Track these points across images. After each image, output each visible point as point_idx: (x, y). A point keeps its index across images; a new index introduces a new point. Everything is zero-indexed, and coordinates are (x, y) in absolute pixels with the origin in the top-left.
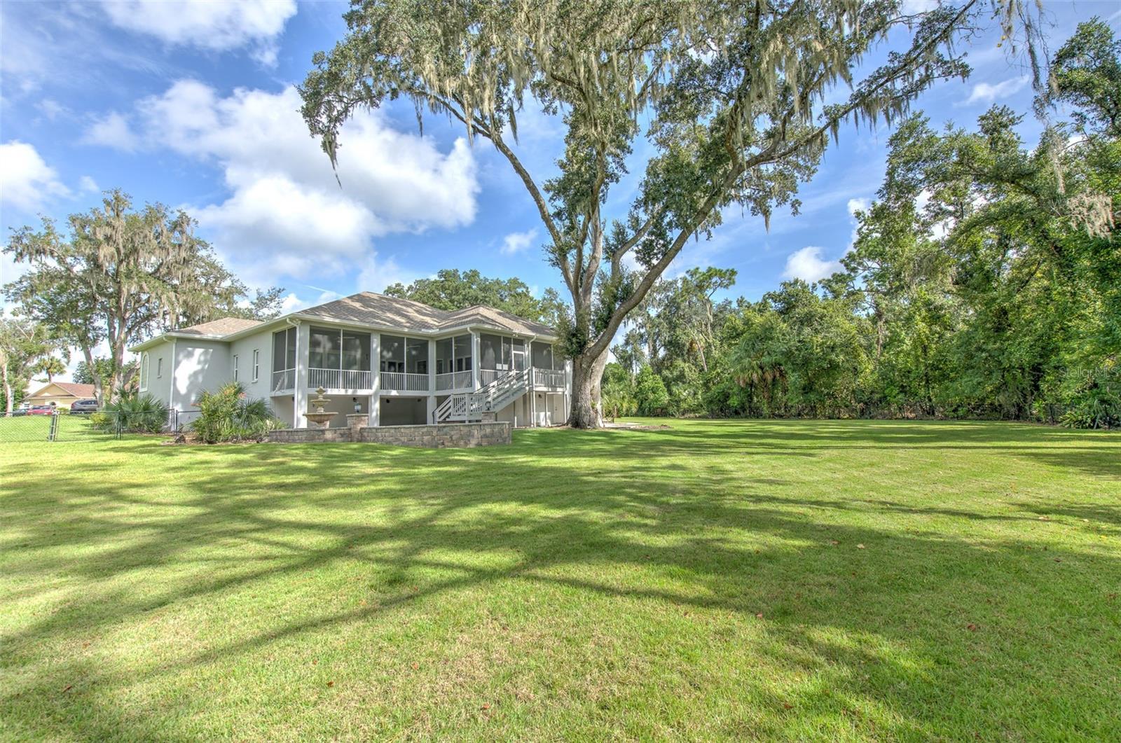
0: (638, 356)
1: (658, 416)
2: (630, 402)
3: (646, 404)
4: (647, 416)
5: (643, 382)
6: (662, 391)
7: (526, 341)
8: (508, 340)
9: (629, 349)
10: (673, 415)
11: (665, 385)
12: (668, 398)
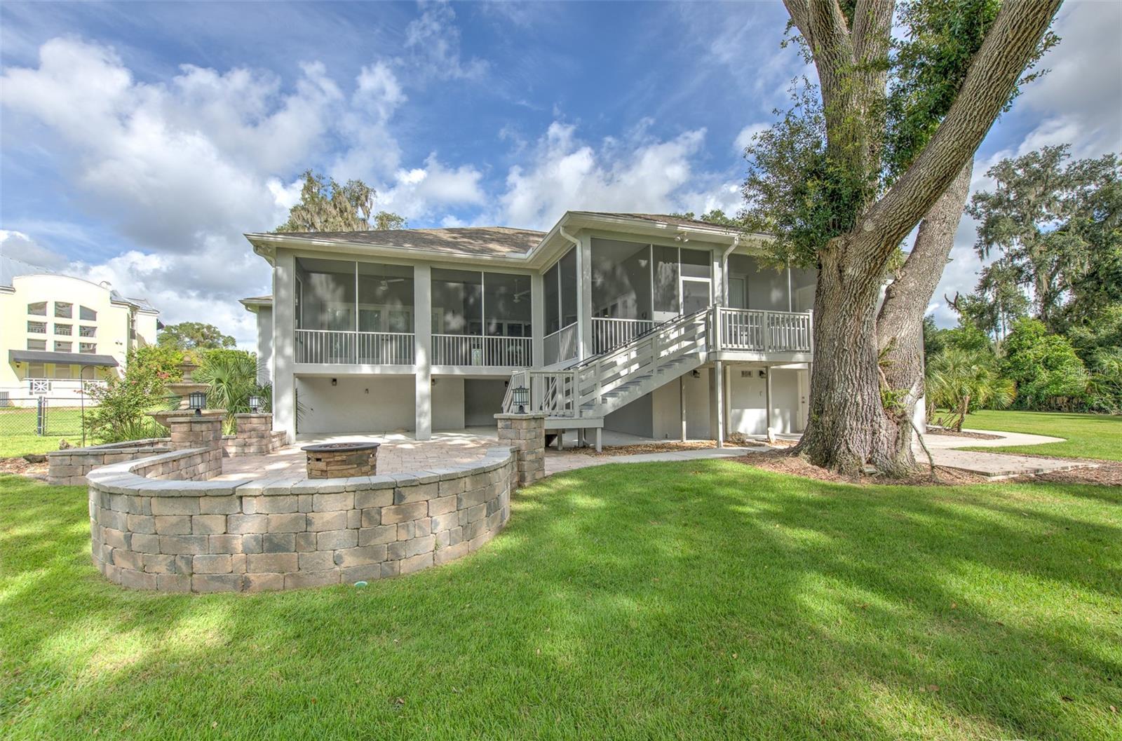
0: (1012, 305)
1: (1059, 409)
2: (997, 384)
3: (1032, 388)
4: (1031, 409)
5: (1021, 347)
6: (1074, 364)
7: (716, 253)
8: (667, 253)
9: (990, 296)
10: (1100, 409)
11: (1078, 353)
12: (1085, 377)
